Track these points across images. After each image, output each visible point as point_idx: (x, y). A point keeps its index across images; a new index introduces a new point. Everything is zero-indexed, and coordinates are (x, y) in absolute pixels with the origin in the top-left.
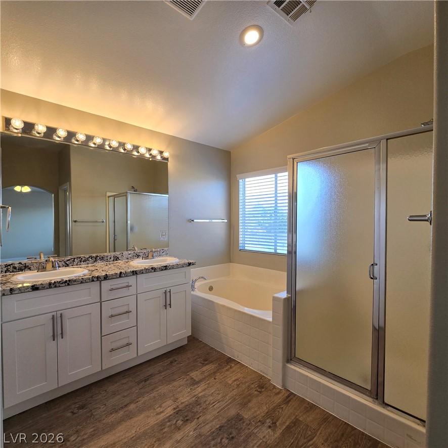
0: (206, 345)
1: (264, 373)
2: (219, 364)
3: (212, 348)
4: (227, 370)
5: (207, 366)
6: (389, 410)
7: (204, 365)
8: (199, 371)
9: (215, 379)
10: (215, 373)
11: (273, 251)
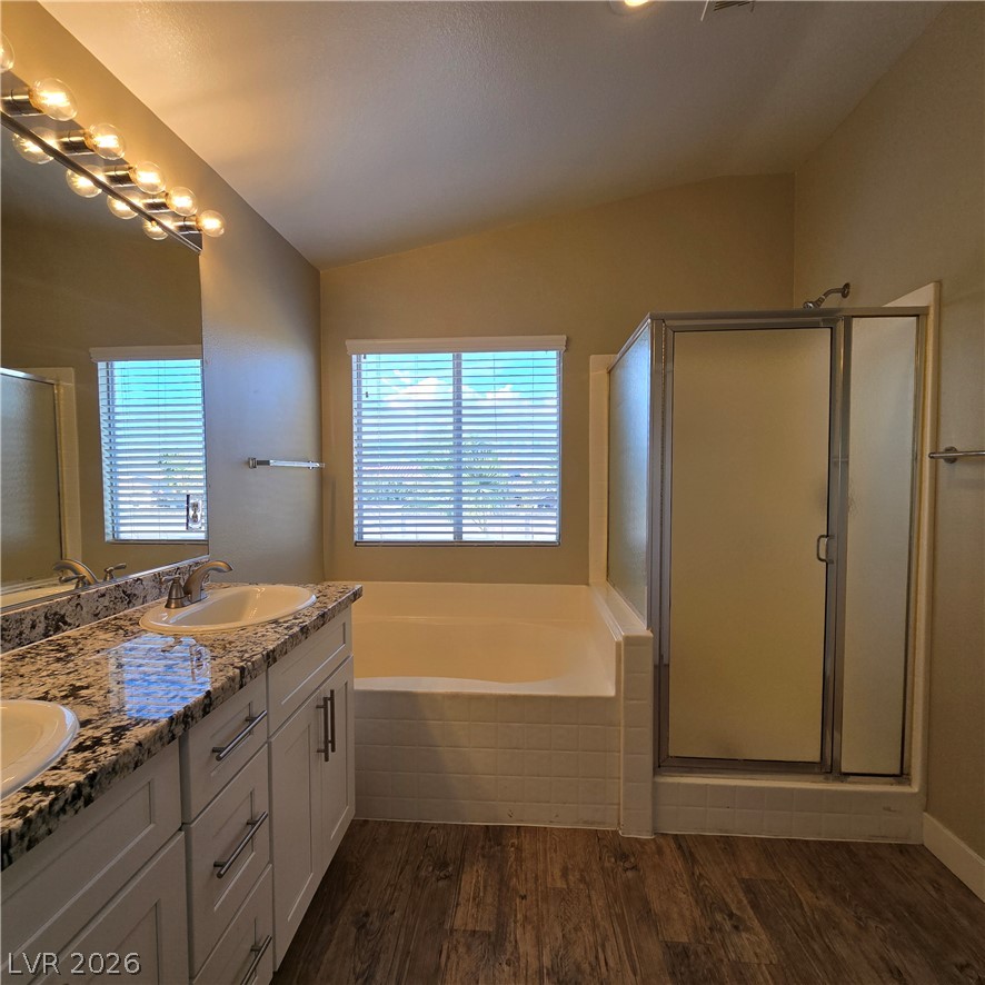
0: (392, 826)
1: (593, 823)
2: (484, 856)
3: (418, 825)
4: (519, 860)
5: (465, 877)
6: (850, 783)
7: (454, 879)
8: (462, 901)
9: (524, 897)
10: (503, 883)
11: (450, 537)
